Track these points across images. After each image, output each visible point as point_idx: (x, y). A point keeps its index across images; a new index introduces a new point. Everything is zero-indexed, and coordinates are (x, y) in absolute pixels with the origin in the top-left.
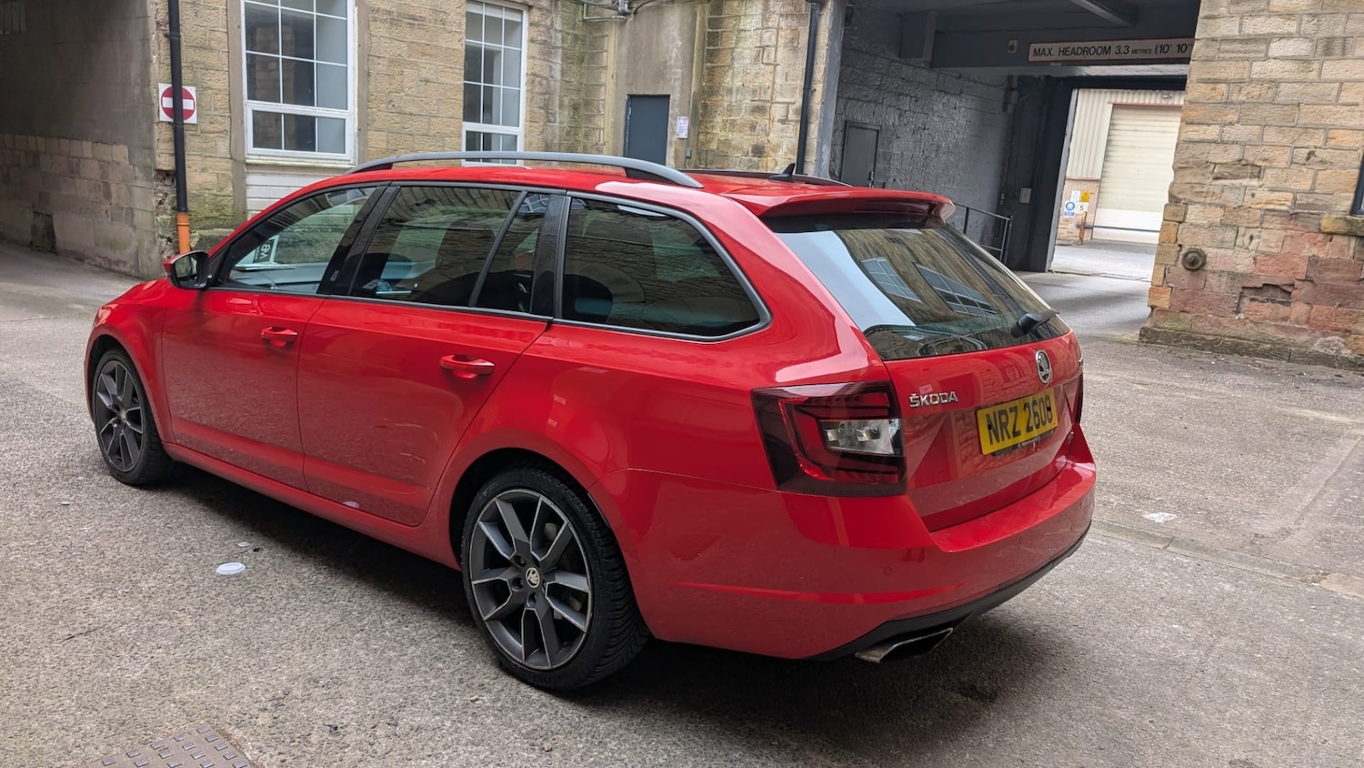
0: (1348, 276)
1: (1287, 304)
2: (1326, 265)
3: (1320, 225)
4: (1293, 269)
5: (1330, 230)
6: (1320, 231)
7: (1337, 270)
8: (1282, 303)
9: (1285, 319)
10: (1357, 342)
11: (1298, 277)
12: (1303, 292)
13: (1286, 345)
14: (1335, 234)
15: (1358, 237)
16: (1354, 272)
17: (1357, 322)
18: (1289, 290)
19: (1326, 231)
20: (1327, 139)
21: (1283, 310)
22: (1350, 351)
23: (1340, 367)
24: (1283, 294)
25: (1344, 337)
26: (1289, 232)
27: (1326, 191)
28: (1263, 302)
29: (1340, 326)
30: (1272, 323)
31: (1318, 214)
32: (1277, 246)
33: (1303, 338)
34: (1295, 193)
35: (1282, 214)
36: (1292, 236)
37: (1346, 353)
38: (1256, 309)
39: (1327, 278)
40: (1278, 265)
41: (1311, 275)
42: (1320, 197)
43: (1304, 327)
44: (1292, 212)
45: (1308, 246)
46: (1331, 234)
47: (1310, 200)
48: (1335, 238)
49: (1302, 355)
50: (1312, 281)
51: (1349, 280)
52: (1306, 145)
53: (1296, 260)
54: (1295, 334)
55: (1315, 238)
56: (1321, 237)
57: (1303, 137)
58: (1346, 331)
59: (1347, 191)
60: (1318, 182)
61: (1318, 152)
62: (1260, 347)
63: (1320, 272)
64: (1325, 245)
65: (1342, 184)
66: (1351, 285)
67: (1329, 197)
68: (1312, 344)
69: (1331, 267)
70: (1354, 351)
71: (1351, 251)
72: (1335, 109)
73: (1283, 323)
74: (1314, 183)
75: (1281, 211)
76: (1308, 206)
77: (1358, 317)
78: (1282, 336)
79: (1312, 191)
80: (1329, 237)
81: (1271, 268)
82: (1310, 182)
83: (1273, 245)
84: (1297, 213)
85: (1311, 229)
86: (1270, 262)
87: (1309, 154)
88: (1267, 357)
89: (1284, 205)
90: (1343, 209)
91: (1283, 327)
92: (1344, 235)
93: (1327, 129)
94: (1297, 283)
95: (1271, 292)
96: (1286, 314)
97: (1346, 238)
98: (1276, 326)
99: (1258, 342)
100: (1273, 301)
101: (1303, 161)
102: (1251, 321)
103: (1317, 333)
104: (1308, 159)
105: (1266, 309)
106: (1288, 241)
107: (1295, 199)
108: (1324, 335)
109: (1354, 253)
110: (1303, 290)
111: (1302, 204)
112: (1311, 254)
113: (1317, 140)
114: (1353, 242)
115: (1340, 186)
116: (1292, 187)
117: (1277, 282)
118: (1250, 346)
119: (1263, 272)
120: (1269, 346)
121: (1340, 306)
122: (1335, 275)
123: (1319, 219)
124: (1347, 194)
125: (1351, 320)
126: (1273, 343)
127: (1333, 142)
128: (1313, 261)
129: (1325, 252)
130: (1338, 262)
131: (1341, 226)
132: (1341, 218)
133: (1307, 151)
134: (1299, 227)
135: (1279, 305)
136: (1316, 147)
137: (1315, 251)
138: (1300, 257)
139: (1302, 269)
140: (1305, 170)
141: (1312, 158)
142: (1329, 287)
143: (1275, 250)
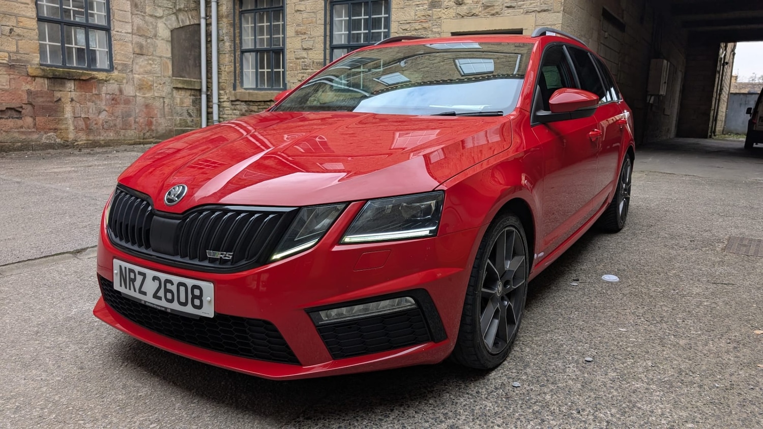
0: (48, 99)
1: (20, 118)
2: (37, 94)
3: (27, 71)
4: (20, 98)
5: (34, 74)
6: (28, 75)
7: (42, 97)
8: (17, 118)
9: (22, 127)
10: (62, 134)
11: (24, 102)
12: (28, 111)
13: (29, 142)
14: (37, 77)
15: (48, 78)
16: (50, 97)
17: (59, 124)
18: (20, 110)
19: (31, 75)
20: (18, 22)
21: (20, 122)
22: (60, 140)
23: (58, 148)
24: (17, 113)
25: (55, 132)
26: (12, 76)
27: (25, 52)
28: (7, 119)
29: (51, 127)
30: (16, 130)
31: (25, 66)
32: (7, 85)
33: (35, 136)
34: (9, 53)
35: (5, 65)
36: (14, 79)
37: (58, 140)
38: (5, 123)
39: (39, 101)
40: (11, 96)
41: (30, 100)
42: (23, 56)
43: (33, 130)
44: (10, 64)
45: (24, 84)
46: (34, 77)
47: (18, 57)
48: (37, 79)
49: (39, 145)
50: (31, 104)
51: (48, 102)
52: (8, 24)
53: (20, 92)
54: (30, 135)
55: (27, 79)
56: (29, 79)
57: (4, 19)
58: (55, 129)
59: (35, 53)
60: (19, 47)
61: (15, 29)
62: (15, 146)
63: (34, 99)
64: (32, 83)
65: (32, 49)
66: (51, 104)
67: (27, 55)
68: (41, 139)
69: (39, 95)
70: (61, 139)
71: (46, 86)
72: (17, 5)
73: (22, 130)
74: (17, 47)
75: (3, 63)
76: (17, 60)
77: (59, 121)
78: (24, 137)
79: (17, 52)
80: (33, 79)
81: (7, 98)
82: (15, 47)
83: (5, 84)
84: (13, 65)
85: (23, 74)
86: (6, 95)
87: (11, 30)
88: (21, 150)
89: (4, 60)
90: (36, 62)
91: (23, 132)
92: (41, 77)
93: (16, 16)
94: (24, 106)
95: (10, 112)
96: (21, 124)
97: (42, 79)
98: (18, 132)
99: (14, 143)
100: (13, 118)
101: (8, 34)
102: (4, 131)
103: (42, 133)
104: (11, 33)
105: (10, 123)
106: (13, 81)
107: (10, 56)
108: (46, 133)
109: (48, 87)
110: (28, 110)
111: (14, 60)
112: (27, 89)
113: (12, 22)
114: (46, 81)
115: (31, 50)
116: (6, 49)
117: (13, 106)
118: (10, 146)
119: (4, 101)
120: (20, 144)
121: (49, 116)
122: (41, 100)
123: (26, 68)
124: (36, 54)
125: (56, 123)
126: (21, 142)
127: (21, 24)
128: (29, 92)
129: (34, 86)
130: (41, 92)
131: (38, 72)
132: (38, 68)
133: (9, 28)
134: (16, 73)
135: (16, 120)
136: (13, 26)
137: (28, 87)
138: (22, 91)
139: (25, 97)
140: (10, 39)
141: (13, 32)
142: (41, 107)
143: (6, 87)
